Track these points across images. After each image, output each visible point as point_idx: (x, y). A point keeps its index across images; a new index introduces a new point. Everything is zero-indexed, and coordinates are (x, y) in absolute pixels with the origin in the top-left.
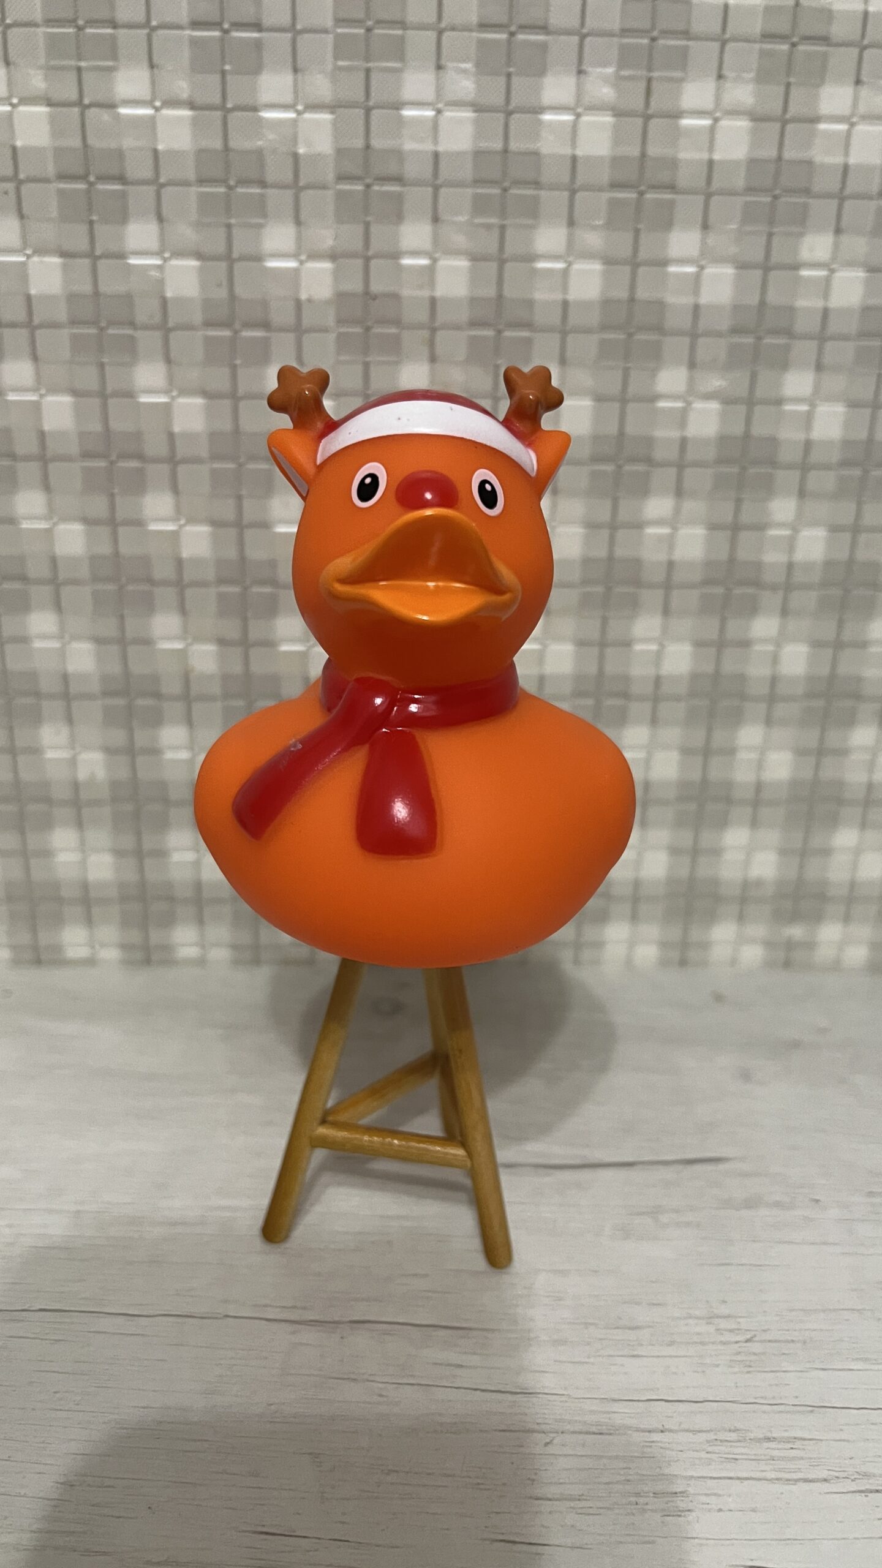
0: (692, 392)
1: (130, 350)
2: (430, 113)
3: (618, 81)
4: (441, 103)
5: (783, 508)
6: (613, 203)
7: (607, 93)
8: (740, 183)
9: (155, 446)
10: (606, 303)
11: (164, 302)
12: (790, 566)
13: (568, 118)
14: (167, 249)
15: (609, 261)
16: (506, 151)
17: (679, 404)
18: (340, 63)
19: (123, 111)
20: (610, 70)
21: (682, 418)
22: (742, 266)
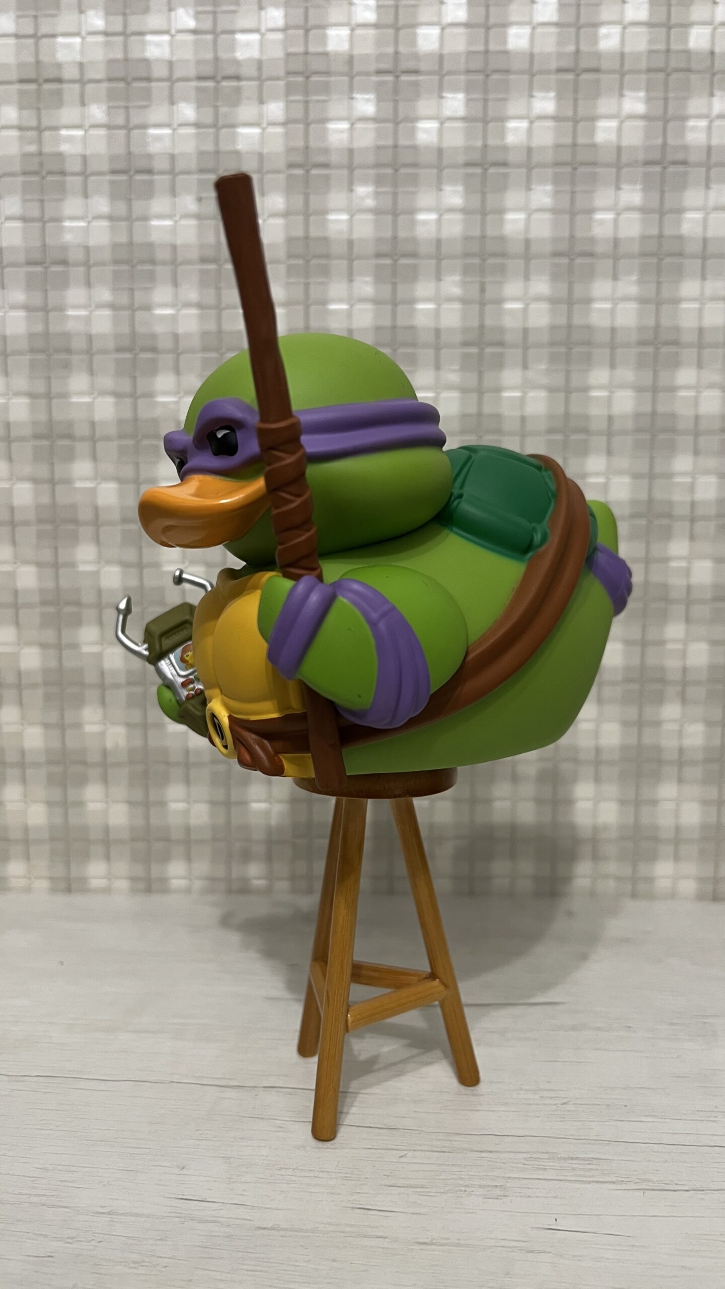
2: (344, 307)
3: (464, 284)
4: (351, 301)
6: (465, 356)
7: (456, 291)
8: (546, 340)
13: (431, 306)
15: (464, 390)
16: (394, 327)
18: (292, 280)
19: (159, 312)
20: (457, 278)
22: (552, 390)
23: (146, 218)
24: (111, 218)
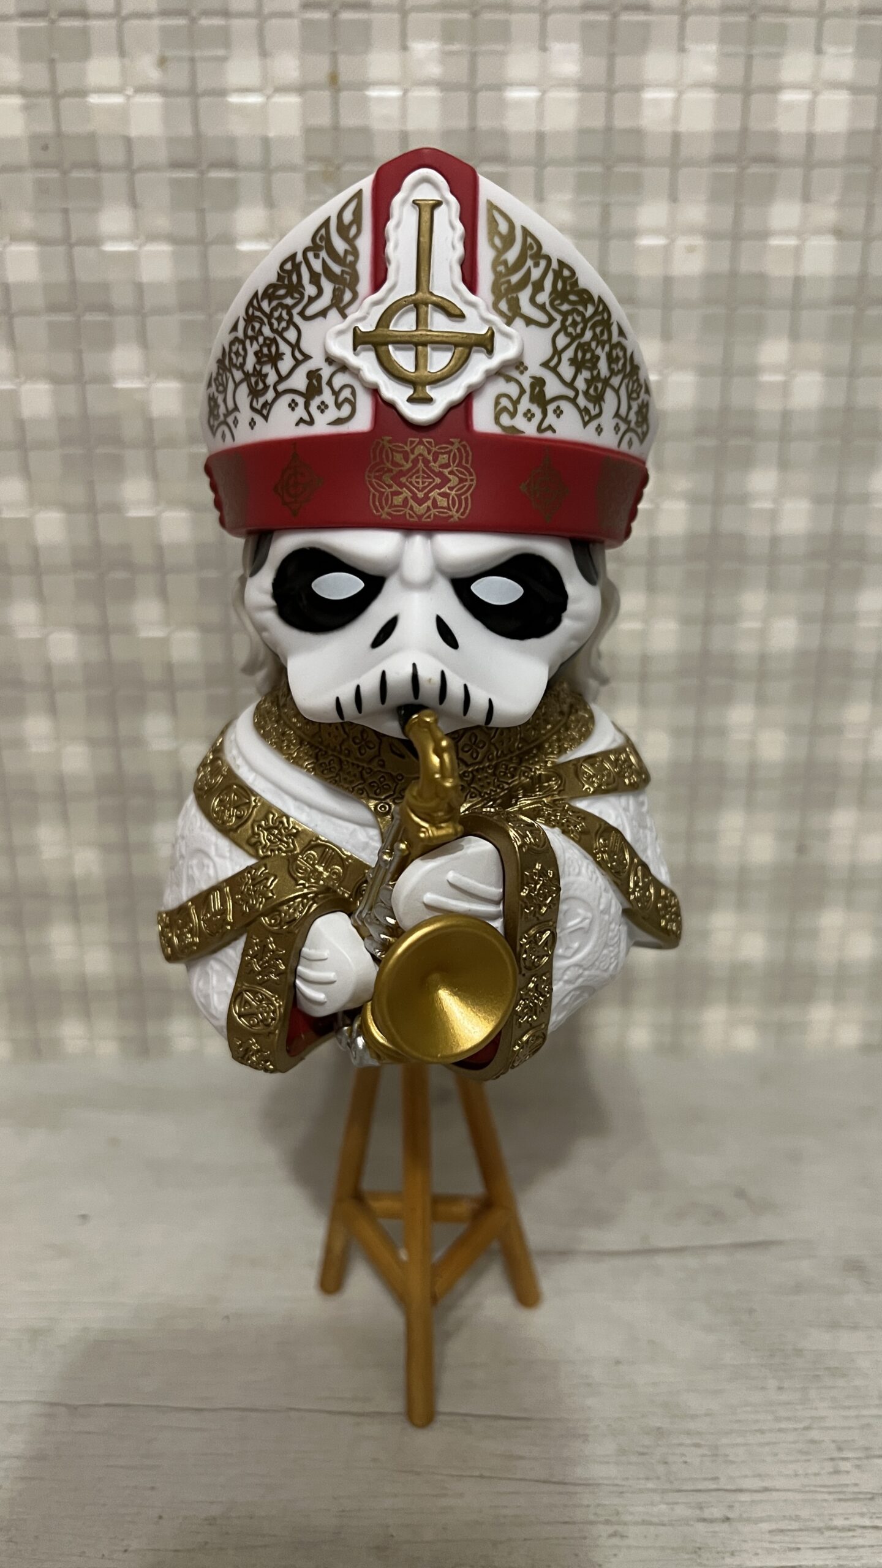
1: (117, 468)
5: (753, 600)
7: (568, 215)
9: (143, 556)
11: (149, 422)
14: (152, 370)
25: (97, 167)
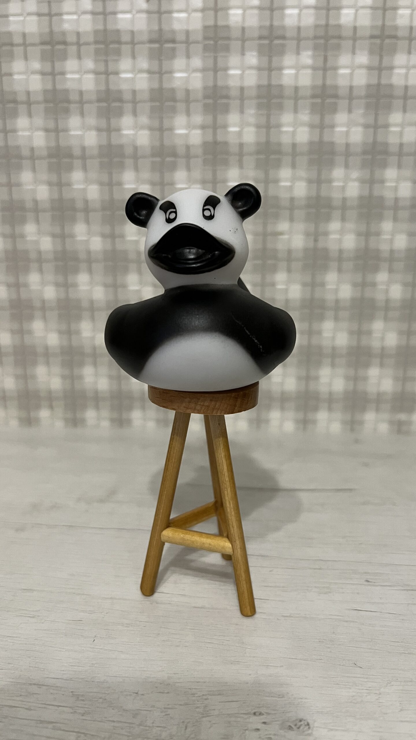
0: (347, 179)
1: (122, 166)
2: (238, 72)
3: (314, 57)
4: (243, 68)
5: (387, 226)
6: (313, 105)
7: (309, 61)
8: (363, 93)
10: (311, 143)
11: (136, 148)
12: (392, 251)
13: (293, 71)
14: (137, 127)
15: (312, 126)
16: (269, 86)
17: (341, 184)
18: (205, 55)
19: (123, 75)
20: (310, 53)
21: (343, 188)
22: (366, 126)
23: (115, 13)
24: (93, 13)
25: (119, 42)
